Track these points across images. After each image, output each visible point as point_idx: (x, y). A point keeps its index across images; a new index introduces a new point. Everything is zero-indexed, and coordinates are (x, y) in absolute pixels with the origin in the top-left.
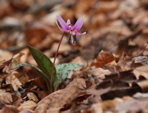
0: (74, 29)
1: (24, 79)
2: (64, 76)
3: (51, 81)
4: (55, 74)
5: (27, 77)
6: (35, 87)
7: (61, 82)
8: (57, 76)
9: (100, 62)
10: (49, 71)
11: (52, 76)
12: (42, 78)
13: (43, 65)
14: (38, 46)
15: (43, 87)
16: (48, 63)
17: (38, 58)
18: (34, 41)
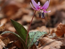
0: (43, 9)
1: (7, 41)
2: (35, 40)
3: (26, 44)
4: (29, 38)
5: (9, 40)
6: (15, 47)
7: (32, 44)
8: (30, 40)
9: (59, 31)
10: (25, 37)
11: (27, 40)
12: (19, 41)
13: (21, 32)
14: (13, 17)
15: (20, 47)
16: (24, 31)
17: (18, 28)
18: (9, 13)
